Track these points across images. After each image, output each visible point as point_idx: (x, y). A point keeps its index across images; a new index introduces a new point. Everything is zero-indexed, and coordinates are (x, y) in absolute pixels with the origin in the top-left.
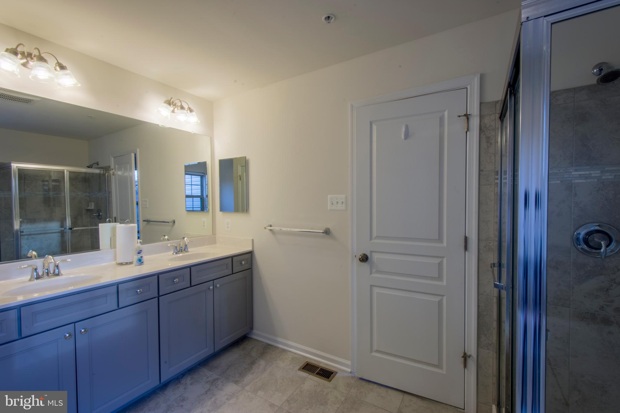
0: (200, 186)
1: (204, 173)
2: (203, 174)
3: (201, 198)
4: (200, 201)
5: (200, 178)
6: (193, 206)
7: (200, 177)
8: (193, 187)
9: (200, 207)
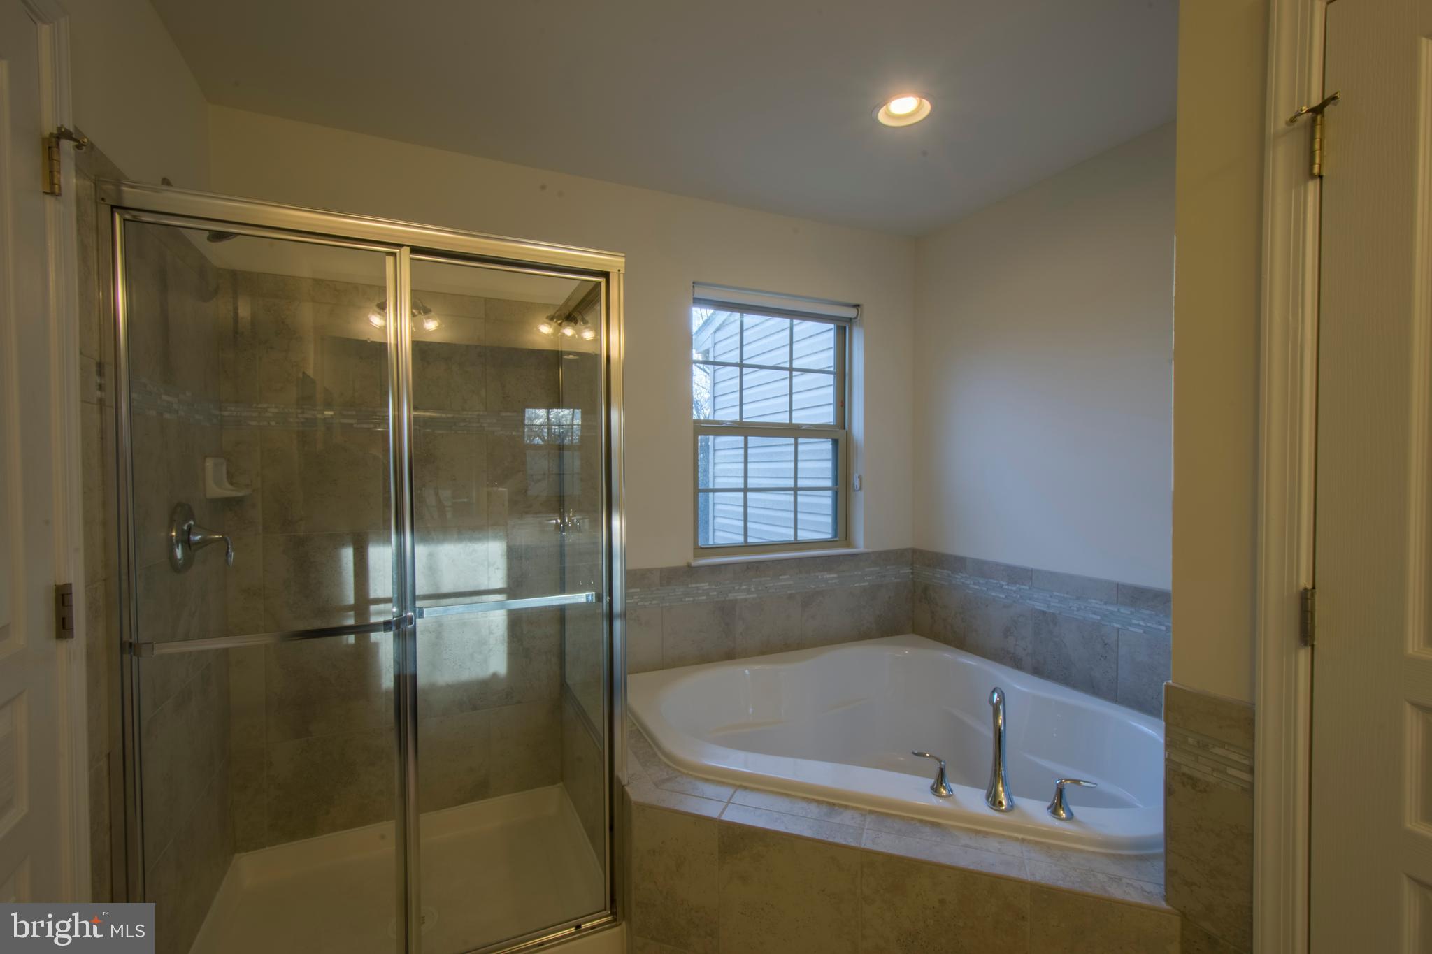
0: (830, 379)
1: (857, 306)
2: (851, 313)
3: (835, 442)
4: (830, 456)
5: (832, 334)
6: (796, 478)
7: (832, 326)
8: (799, 380)
9: (829, 483)
